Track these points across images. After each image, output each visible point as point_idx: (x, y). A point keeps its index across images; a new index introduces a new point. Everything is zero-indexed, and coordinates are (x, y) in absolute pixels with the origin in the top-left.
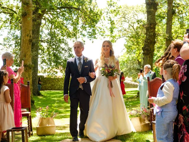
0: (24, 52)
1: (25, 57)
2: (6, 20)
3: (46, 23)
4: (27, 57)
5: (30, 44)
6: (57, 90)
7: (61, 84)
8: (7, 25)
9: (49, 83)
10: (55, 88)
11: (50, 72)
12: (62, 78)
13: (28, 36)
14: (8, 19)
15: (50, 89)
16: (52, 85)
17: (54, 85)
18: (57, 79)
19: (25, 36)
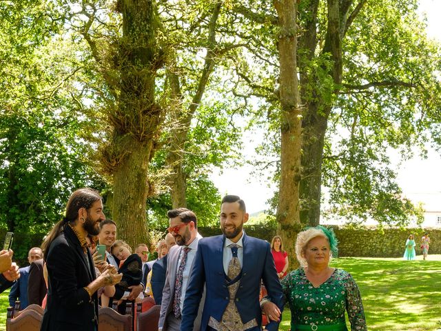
0: (285, 201)
1: (287, 209)
2: (261, 110)
3: (342, 114)
4: (291, 209)
5: (296, 185)
6: (366, 256)
7: (374, 244)
8: (261, 119)
9: (350, 240)
10: (361, 251)
11: (350, 217)
12: (376, 230)
13: (292, 170)
14: (264, 107)
15: (351, 253)
16: (356, 246)
17: (360, 244)
18: (366, 231)
19: (287, 170)
